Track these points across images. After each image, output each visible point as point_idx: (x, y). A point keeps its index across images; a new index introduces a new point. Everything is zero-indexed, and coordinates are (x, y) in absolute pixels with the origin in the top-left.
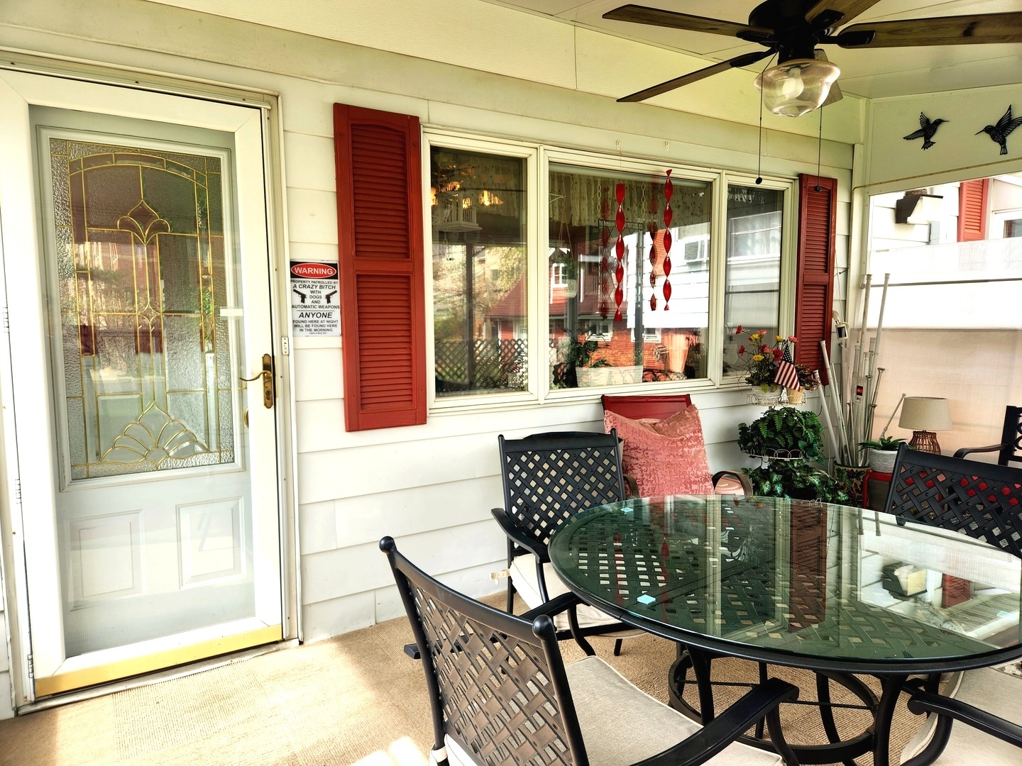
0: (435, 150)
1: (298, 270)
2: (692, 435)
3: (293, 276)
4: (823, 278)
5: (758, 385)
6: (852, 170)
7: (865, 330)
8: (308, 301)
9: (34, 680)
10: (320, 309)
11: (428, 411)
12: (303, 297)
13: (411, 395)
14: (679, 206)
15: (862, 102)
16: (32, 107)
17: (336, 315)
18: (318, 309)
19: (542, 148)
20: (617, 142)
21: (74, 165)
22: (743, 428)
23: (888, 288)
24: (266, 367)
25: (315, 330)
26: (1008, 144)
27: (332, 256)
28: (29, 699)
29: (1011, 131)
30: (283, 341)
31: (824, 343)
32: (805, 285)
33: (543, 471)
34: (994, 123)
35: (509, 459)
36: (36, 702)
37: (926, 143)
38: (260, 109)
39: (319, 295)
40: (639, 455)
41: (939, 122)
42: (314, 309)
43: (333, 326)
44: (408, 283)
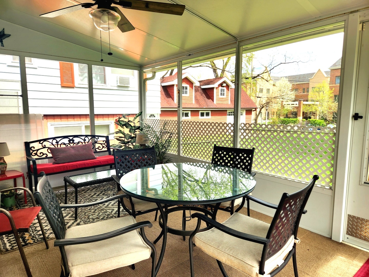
26: (4, 43)
29: (5, 38)
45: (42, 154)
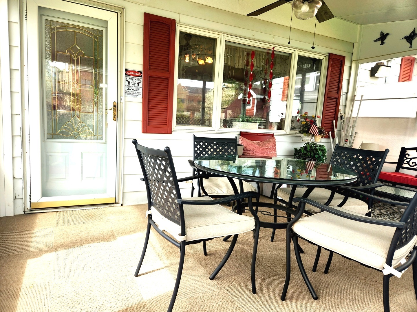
0: (181, 33)
1: (128, 73)
2: (272, 147)
3: (126, 74)
4: (336, 96)
5: (303, 133)
6: (352, 53)
7: (351, 117)
8: (131, 84)
9: (31, 203)
10: (135, 88)
11: (173, 130)
12: (129, 83)
13: (167, 123)
14: (279, 63)
15: (359, 26)
16: (39, 7)
17: (141, 90)
18: (134, 87)
19: (223, 35)
20: (253, 35)
21: (53, 29)
22: (296, 150)
23: (362, 101)
24: (114, 106)
25: (133, 95)
26: (413, 44)
27: (140, 68)
28: (29, 209)
29: (414, 38)
30: (121, 98)
31: (334, 121)
32: (328, 98)
33: (208, 149)
34: (408, 35)
35: (196, 143)
36: (31, 211)
37: (382, 43)
38: (117, 13)
39: (135, 82)
40: (250, 153)
41: (388, 34)
42: (133, 87)
43: (139, 94)
44: (168, 81)
45: (414, 164)
